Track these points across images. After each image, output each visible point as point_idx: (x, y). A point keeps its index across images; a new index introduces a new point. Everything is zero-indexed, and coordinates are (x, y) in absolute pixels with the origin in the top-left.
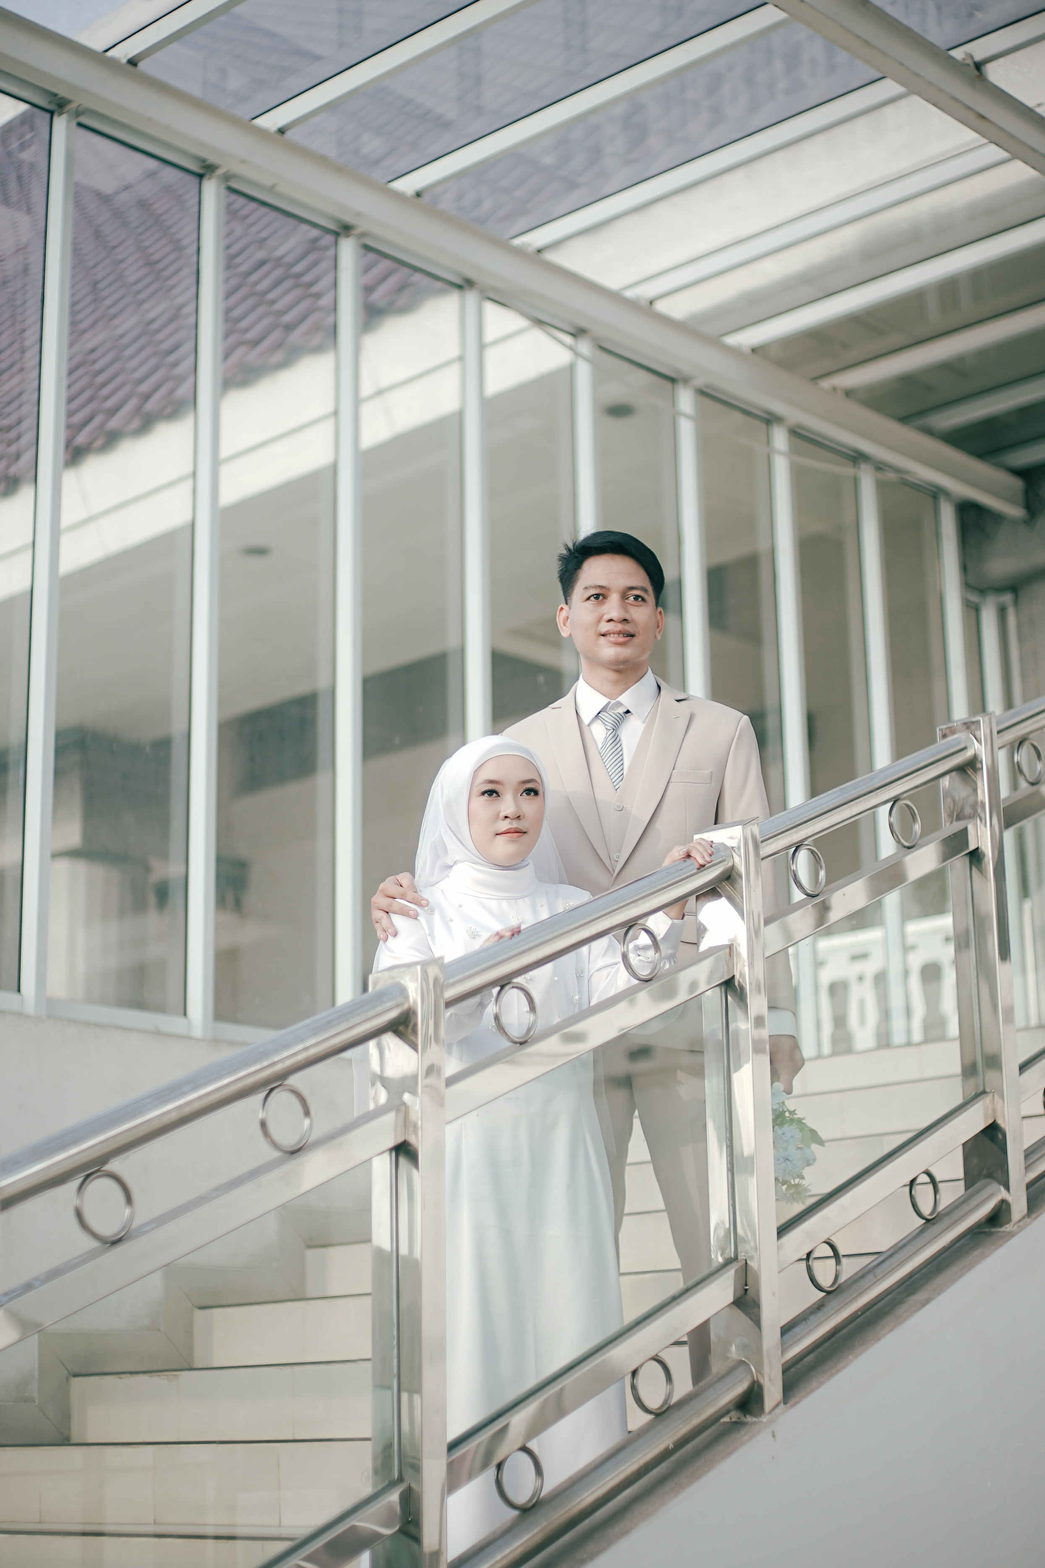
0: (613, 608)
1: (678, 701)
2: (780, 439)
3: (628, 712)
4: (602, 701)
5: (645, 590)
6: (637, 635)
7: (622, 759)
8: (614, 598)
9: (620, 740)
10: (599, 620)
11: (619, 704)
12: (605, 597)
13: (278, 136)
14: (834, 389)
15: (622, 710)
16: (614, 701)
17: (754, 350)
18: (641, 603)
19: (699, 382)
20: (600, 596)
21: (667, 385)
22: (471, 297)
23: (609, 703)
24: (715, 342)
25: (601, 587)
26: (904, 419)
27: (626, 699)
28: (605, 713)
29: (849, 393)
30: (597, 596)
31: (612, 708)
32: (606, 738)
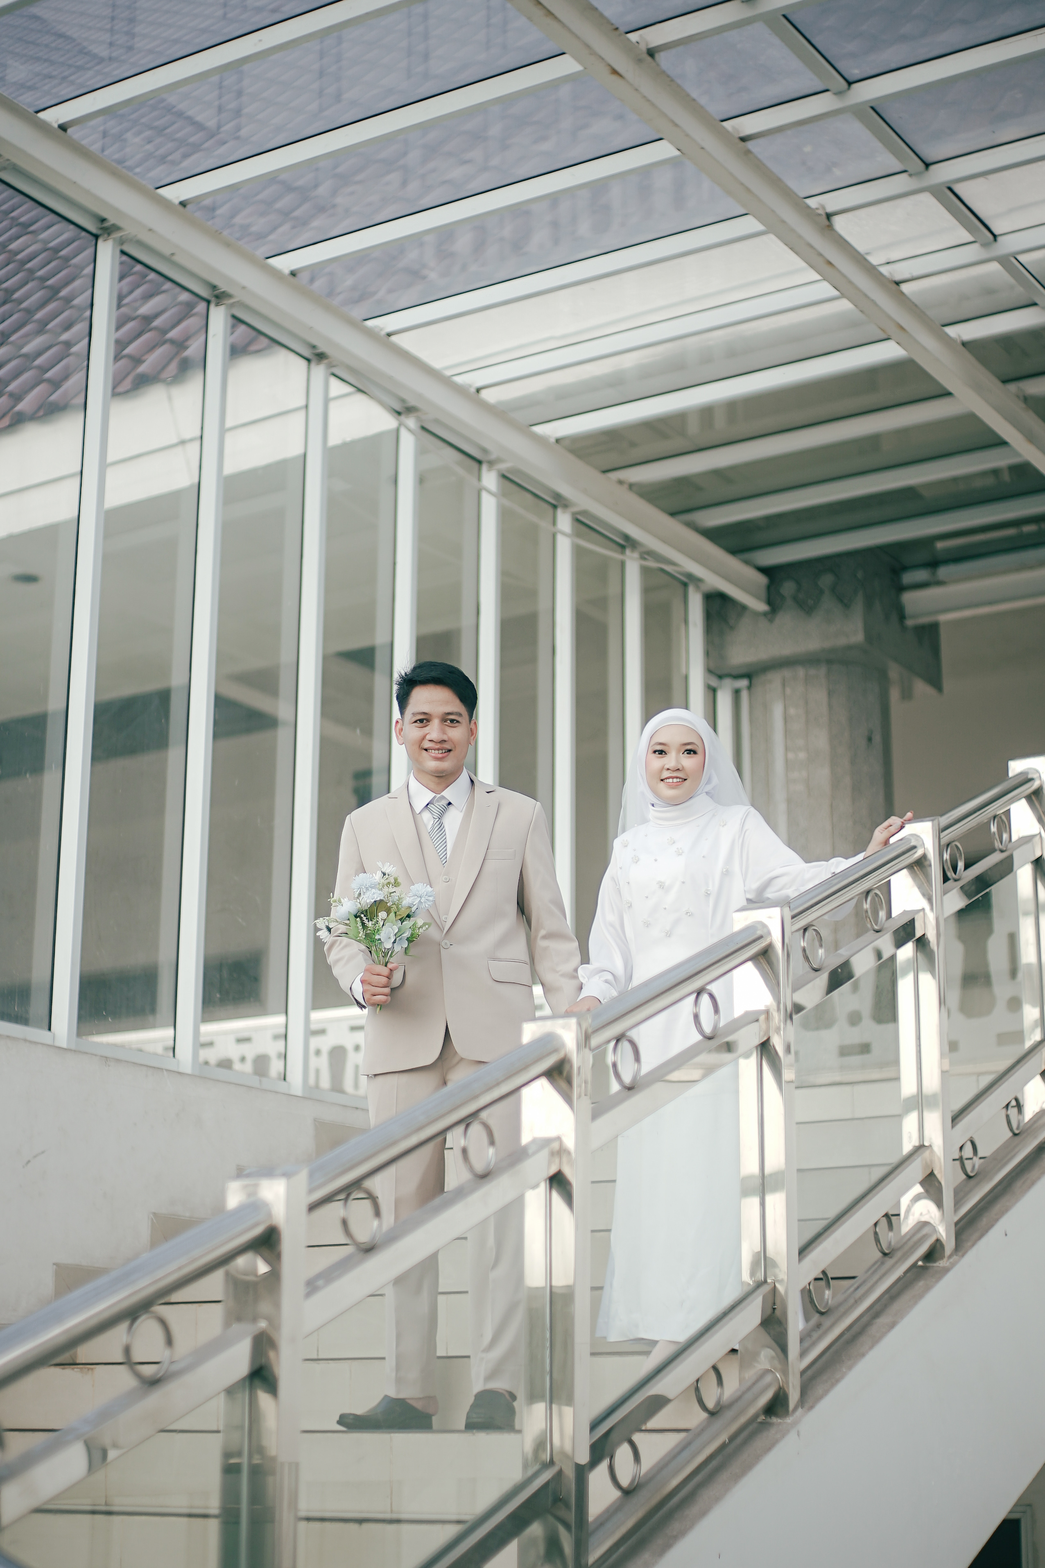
0: (434, 731)
1: (488, 792)
2: (564, 521)
3: (450, 804)
4: (430, 795)
5: (460, 715)
6: (453, 749)
7: (446, 842)
8: (436, 723)
9: (444, 827)
10: (424, 738)
11: (443, 798)
12: (428, 721)
13: (181, 208)
14: (621, 482)
15: (445, 803)
16: (439, 795)
17: (558, 441)
18: (457, 724)
19: (503, 466)
20: (424, 720)
21: (475, 465)
22: (319, 371)
23: (435, 797)
24: (525, 429)
25: (424, 713)
26: (673, 514)
27: (448, 794)
28: (432, 805)
29: (631, 486)
30: (421, 721)
31: (438, 801)
32: (433, 825)
